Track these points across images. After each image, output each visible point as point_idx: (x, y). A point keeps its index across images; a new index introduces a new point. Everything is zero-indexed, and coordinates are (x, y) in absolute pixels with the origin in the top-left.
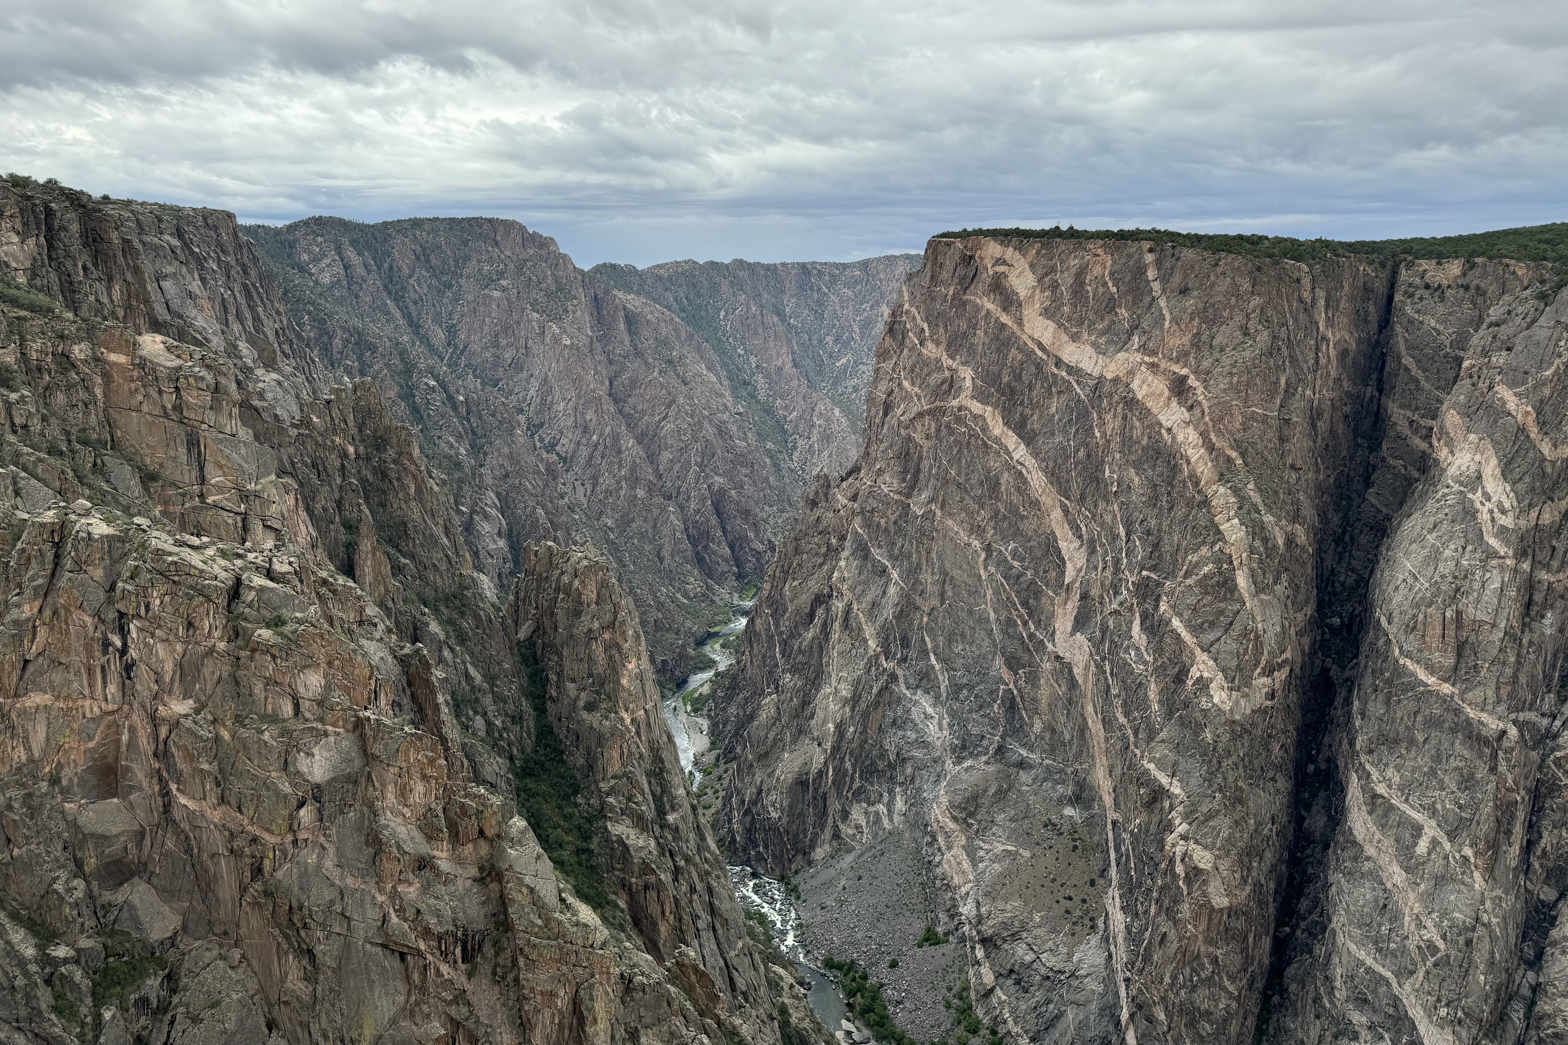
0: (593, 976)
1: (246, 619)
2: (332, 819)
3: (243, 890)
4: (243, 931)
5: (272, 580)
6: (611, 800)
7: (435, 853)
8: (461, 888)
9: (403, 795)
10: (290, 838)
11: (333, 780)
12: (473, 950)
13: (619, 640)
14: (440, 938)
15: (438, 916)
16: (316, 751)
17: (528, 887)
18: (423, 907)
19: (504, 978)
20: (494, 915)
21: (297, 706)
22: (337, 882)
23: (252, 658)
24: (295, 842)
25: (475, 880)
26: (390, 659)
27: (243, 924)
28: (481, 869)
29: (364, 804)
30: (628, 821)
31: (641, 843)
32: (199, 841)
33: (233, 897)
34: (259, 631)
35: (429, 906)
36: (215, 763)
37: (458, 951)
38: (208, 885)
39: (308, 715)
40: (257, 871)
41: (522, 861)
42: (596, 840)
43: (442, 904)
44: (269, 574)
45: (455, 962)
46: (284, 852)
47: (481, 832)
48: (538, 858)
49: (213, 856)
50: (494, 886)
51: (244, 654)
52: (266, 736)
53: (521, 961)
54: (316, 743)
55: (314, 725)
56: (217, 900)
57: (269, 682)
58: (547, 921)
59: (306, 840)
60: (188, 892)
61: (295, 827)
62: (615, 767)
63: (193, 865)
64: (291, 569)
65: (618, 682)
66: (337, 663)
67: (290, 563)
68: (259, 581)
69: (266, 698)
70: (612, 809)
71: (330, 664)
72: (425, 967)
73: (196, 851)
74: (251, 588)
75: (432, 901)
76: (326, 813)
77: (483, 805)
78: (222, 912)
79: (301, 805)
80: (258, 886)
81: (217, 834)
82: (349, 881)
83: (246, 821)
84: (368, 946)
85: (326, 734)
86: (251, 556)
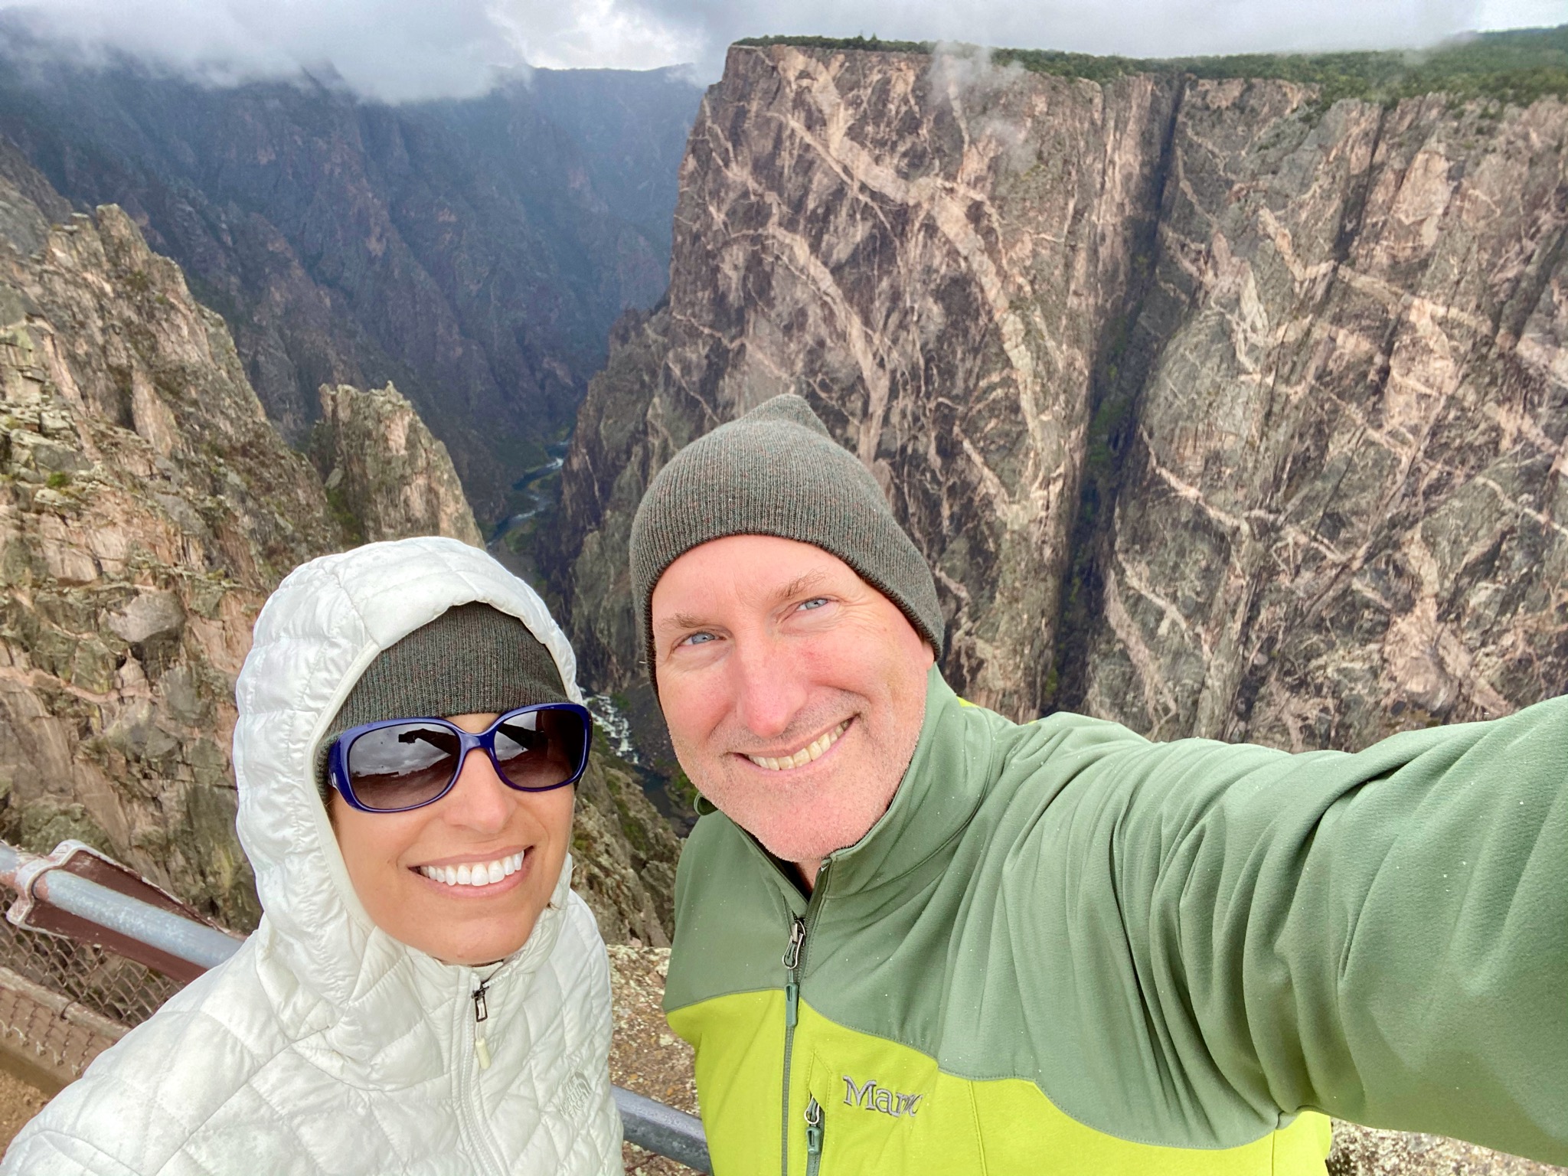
1: (23, 479)
2: (157, 674)
3: (73, 748)
4: (80, 786)
5: (46, 436)
9: (228, 646)
10: (114, 696)
11: (152, 637)
13: (436, 485)
16: (127, 609)
21: (98, 566)
22: (173, 734)
23: (38, 522)
24: (121, 700)
26: (191, 512)
27: (79, 779)
29: (189, 658)
32: (15, 705)
33: (63, 756)
34: (40, 492)
36: (18, 628)
38: (34, 747)
39: (112, 575)
40: (86, 730)
44: (40, 429)
46: (112, 711)
49: (33, 719)
51: (30, 516)
52: (70, 599)
54: (128, 603)
55: (122, 584)
56: (47, 760)
57: (62, 543)
59: (132, 697)
60: (13, 755)
61: (119, 685)
63: (14, 730)
64: (67, 425)
66: (135, 520)
67: (63, 418)
68: (30, 439)
69: (63, 561)
71: (128, 522)
73: (13, 716)
74: (23, 446)
76: (149, 670)
78: (54, 771)
79: (121, 663)
80: (89, 742)
81: (34, 698)
82: (185, 731)
83: (63, 683)
84: (216, 789)
85: (136, 593)
86: (16, 412)
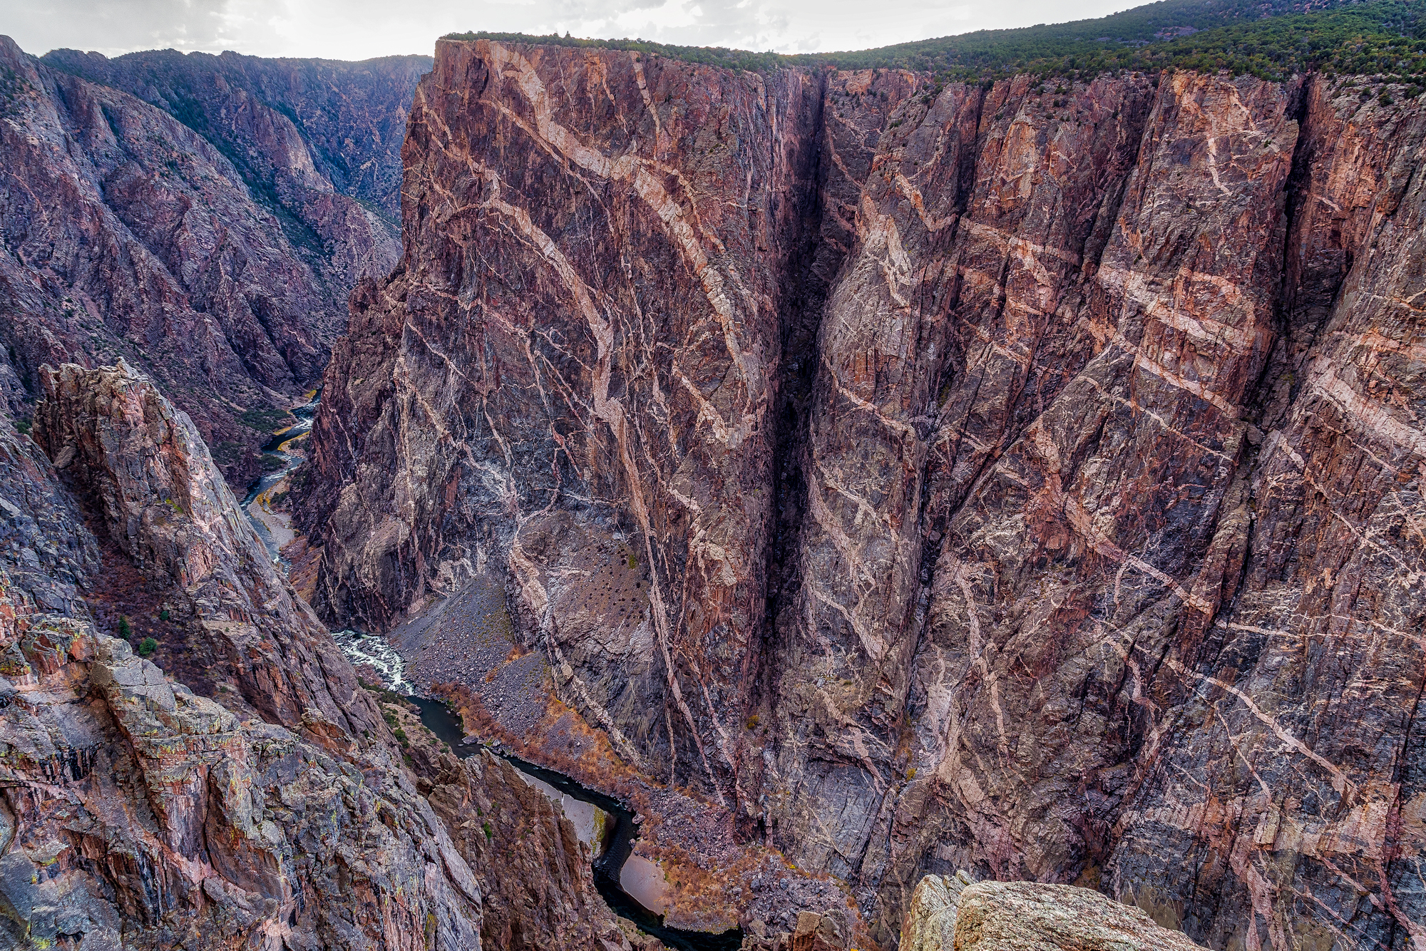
0: (224, 756)
6: (202, 601)
7: (18, 687)
8: (58, 714)
12: (85, 765)
13: (181, 453)
14: (43, 765)
15: (36, 745)
17: (138, 695)
18: (16, 741)
19: (126, 782)
20: (103, 729)
25: (73, 702)
28: (78, 692)
30: (224, 616)
31: (242, 632)
35: (21, 738)
37: (68, 771)
41: (126, 674)
42: (192, 639)
43: (39, 733)
45: (66, 781)
47: (71, 658)
48: (144, 667)
50: (98, 703)
53: (143, 763)
58: (167, 721)
62: (202, 571)
65: (188, 494)
70: (205, 609)
72: (30, 795)
75: (25, 733)
77: (67, 632)
